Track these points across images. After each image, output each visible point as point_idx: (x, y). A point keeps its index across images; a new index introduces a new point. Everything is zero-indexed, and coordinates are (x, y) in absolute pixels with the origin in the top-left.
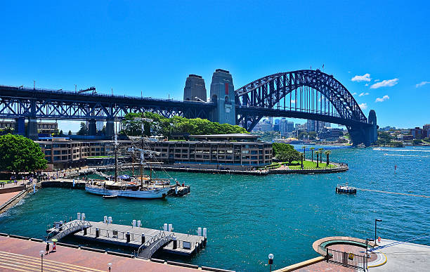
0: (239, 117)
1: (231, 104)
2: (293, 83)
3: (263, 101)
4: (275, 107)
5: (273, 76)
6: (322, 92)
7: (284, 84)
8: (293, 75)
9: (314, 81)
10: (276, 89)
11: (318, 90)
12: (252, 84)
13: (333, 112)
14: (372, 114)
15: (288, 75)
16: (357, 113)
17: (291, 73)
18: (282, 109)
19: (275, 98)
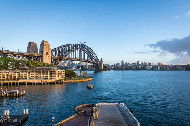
0: (53, 60)
1: (49, 55)
2: (74, 48)
3: (63, 54)
4: (68, 57)
5: (67, 45)
6: (85, 52)
7: (71, 48)
8: (75, 45)
9: (82, 48)
10: (68, 50)
11: (83, 51)
12: (58, 47)
13: (89, 59)
14: (101, 59)
15: (73, 45)
16: (97, 60)
17: (74, 44)
18: (70, 57)
19: (68, 53)
